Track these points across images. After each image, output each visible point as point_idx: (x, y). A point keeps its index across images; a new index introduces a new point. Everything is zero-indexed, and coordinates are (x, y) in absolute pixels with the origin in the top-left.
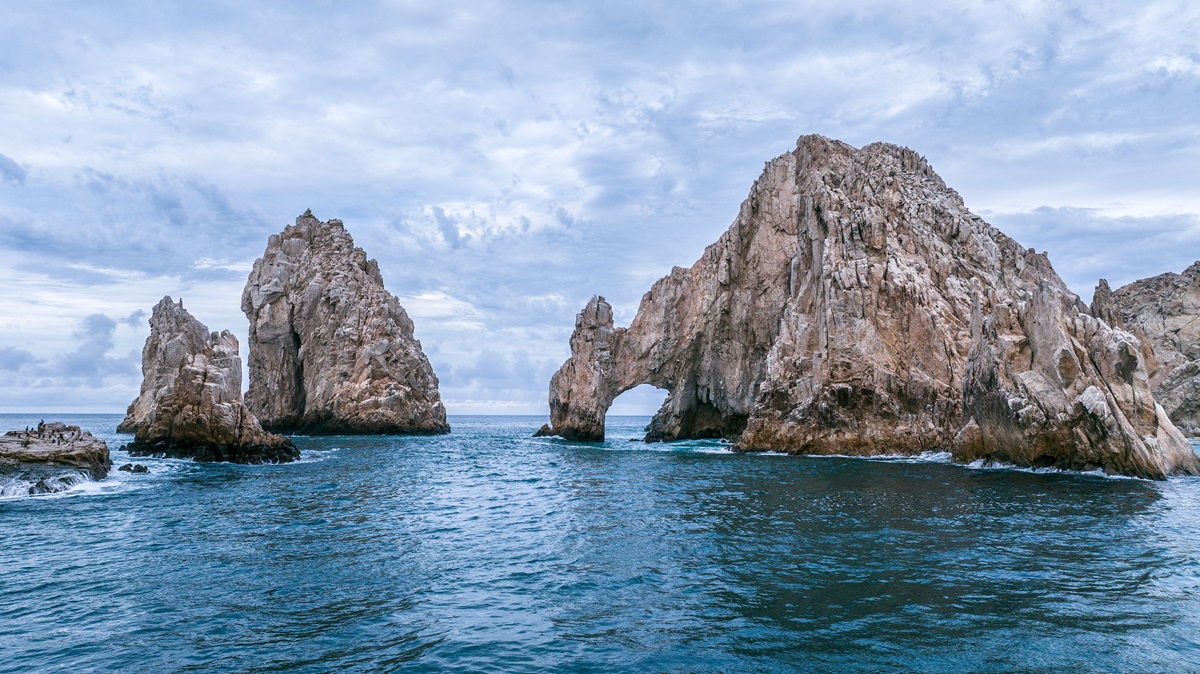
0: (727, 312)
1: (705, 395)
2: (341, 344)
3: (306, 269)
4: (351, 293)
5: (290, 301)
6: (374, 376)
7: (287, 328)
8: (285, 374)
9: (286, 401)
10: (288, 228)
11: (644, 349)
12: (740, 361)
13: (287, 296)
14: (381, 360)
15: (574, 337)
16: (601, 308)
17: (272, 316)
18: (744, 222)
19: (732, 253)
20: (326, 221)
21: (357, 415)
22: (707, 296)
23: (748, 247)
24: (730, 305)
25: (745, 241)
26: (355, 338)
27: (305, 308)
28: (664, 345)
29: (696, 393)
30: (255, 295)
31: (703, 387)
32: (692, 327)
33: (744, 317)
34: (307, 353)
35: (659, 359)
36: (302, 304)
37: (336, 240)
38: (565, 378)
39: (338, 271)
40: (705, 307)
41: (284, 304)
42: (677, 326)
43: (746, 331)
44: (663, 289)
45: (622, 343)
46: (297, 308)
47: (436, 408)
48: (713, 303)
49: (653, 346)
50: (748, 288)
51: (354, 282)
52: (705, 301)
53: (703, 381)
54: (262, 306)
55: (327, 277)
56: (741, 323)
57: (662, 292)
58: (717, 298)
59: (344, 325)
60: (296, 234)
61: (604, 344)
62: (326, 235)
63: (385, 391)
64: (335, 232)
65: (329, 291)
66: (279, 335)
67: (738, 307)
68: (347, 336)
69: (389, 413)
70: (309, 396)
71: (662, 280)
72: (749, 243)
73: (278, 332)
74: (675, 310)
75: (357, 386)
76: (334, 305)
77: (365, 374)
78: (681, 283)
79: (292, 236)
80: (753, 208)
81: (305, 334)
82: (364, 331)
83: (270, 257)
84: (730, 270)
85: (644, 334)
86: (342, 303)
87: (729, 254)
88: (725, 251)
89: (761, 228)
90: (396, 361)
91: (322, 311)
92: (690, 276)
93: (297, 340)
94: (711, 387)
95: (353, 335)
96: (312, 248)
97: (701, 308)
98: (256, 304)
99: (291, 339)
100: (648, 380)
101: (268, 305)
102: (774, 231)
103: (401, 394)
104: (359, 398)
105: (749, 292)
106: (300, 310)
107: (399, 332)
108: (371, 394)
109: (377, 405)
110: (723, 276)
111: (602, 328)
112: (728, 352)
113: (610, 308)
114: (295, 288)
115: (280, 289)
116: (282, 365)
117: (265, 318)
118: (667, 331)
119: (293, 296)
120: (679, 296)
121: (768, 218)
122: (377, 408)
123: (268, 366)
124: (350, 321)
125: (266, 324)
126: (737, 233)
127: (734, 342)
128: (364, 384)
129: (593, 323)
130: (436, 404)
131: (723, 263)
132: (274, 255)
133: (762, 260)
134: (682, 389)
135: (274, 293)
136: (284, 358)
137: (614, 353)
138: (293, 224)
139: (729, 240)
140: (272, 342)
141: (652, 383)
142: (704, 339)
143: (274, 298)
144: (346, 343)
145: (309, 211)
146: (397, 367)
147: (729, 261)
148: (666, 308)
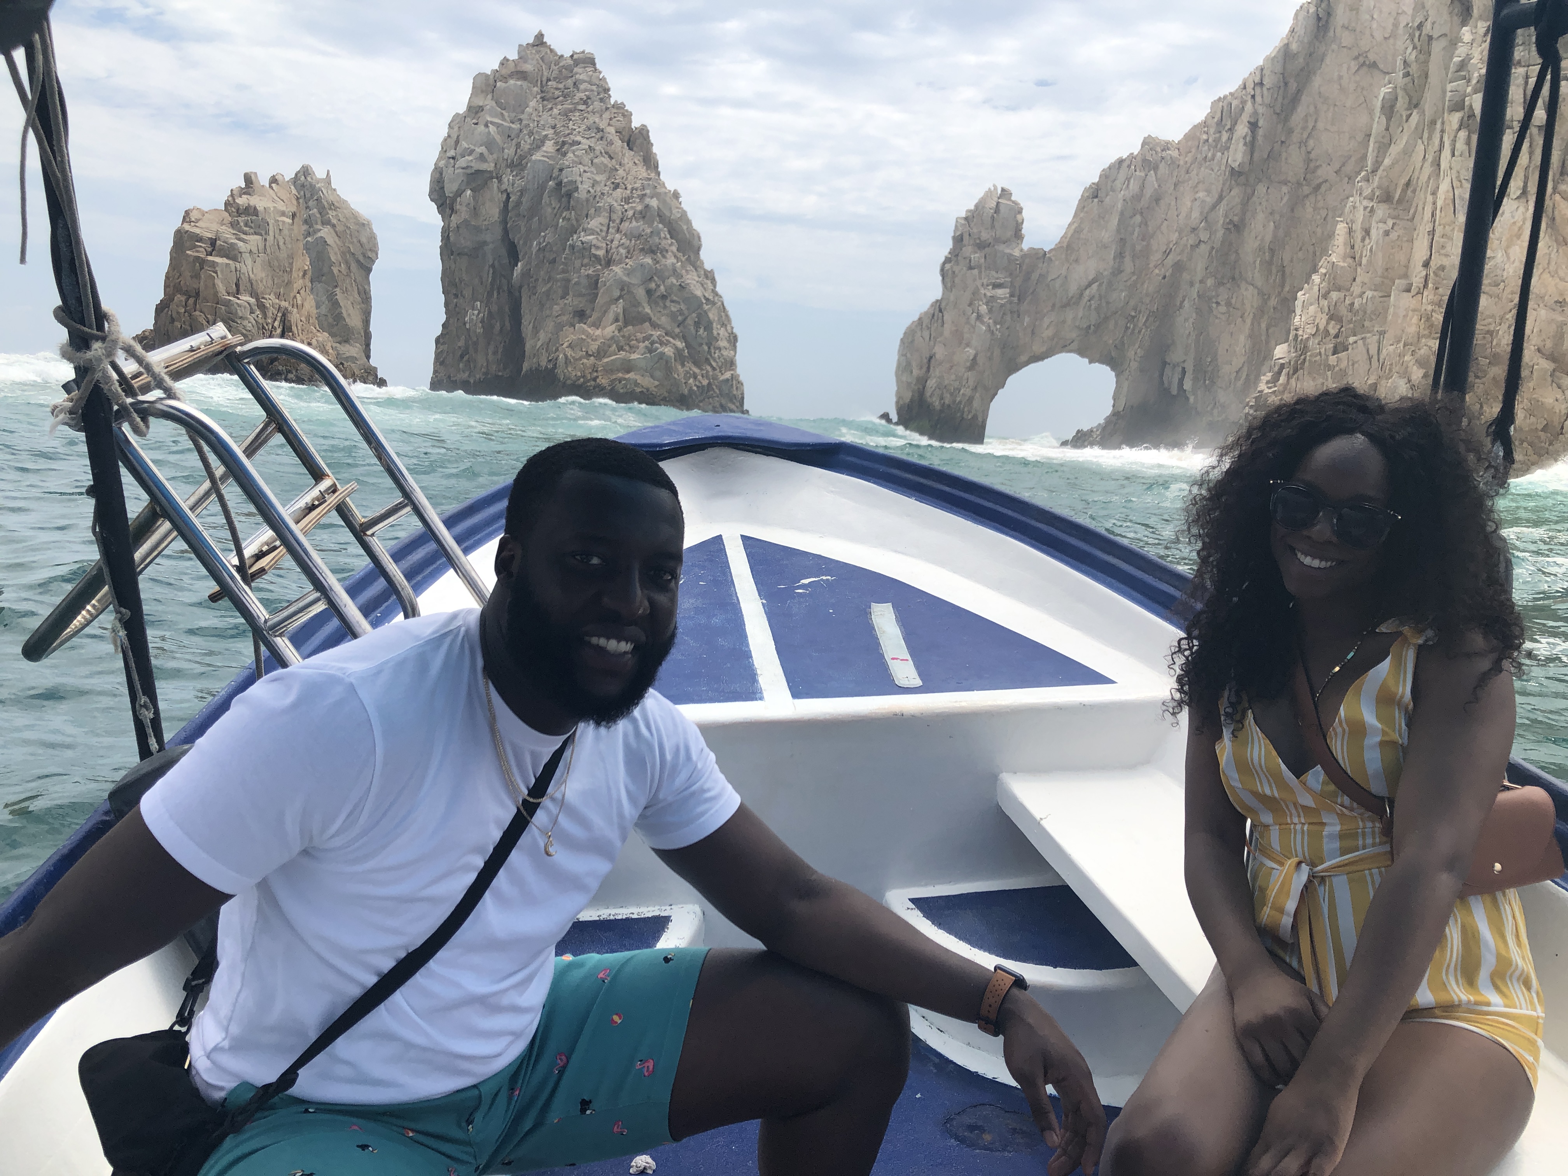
0: (1236, 227)
1: (1176, 381)
2: (578, 263)
3: (531, 133)
4: (598, 178)
5: (504, 187)
6: (626, 319)
7: (498, 231)
8: (495, 308)
9: (495, 353)
10: (504, 62)
11: (1073, 289)
12: (1249, 321)
13: (499, 178)
14: (640, 293)
15: (947, 260)
16: (1002, 208)
17: (475, 211)
18: (1294, 47)
19: (1261, 110)
20: (567, 54)
21: (595, 379)
22: (1201, 194)
23: (1295, 100)
24: (1244, 212)
25: (1293, 86)
26: (601, 253)
27: (524, 200)
28: (1110, 284)
29: (1162, 375)
30: (448, 173)
31: (1174, 366)
32: (1167, 253)
33: (1269, 238)
34: (526, 274)
35: (1098, 309)
36: (522, 192)
37: (582, 87)
38: (926, 334)
39: (579, 138)
40: (1195, 215)
41: (492, 194)
42: (1138, 248)
43: (1270, 263)
44: (1122, 176)
45: (1035, 276)
46: (513, 198)
47: (727, 380)
48: (1214, 207)
49: (1089, 285)
50: (1285, 183)
51: (605, 160)
52: (1197, 203)
53: (1176, 356)
54: (459, 193)
55: (562, 149)
56: (1261, 249)
57: (1118, 184)
58: (1221, 198)
59: (584, 230)
60: (518, 72)
61: (1002, 278)
62: (567, 78)
63: (642, 345)
64: (582, 74)
65: (561, 170)
66: (485, 243)
67: (1261, 216)
68: (587, 248)
69: (647, 382)
70: (528, 347)
71: (1121, 162)
72: (1299, 92)
73: (488, 237)
74: (1138, 219)
75: (598, 332)
76: (569, 195)
77: (611, 316)
78: (1156, 168)
79: (511, 75)
80: (1319, 19)
81: (525, 243)
82: (616, 243)
83: (474, 110)
84: (1251, 145)
85: (1077, 261)
86: (582, 194)
87: (1255, 113)
88: (1249, 107)
89: (1327, 60)
90: (664, 297)
91: (549, 205)
92: (1175, 154)
93: (514, 255)
94: (1189, 367)
95: (598, 248)
96: (543, 99)
97: (1188, 216)
98: (450, 188)
99: (503, 252)
100: (1075, 345)
101: (469, 192)
102: (1354, 66)
103: (668, 351)
104: (600, 354)
105: (1285, 189)
106: (518, 203)
107: (674, 248)
108: (621, 349)
109: (628, 367)
110: (1237, 155)
111: (1001, 247)
112: (1228, 304)
113: (1020, 211)
114: (512, 165)
115: (489, 166)
116: (490, 294)
117: (463, 213)
118: (1120, 255)
119: (510, 178)
120: (1148, 192)
121: (1347, 39)
122: (628, 372)
123: (467, 293)
124: (594, 224)
125: (466, 222)
126: (1279, 68)
127: (1243, 285)
128: (610, 330)
129: (985, 236)
130: (728, 375)
131: (1242, 129)
132: (481, 109)
133: (1320, 125)
134: (1134, 365)
135: (478, 172)
136: (492, 284)
137: (1020, 295)
138: (513, 56)
139: (1261, 84)
140: (475, 253)
141: (1081, 353)
142: (1186, 276)
143: (478, 181)
144: (586, 261)
145: (540, 36)
146: (665, 307)
147: (1253, 126)
148: (1122, 214)
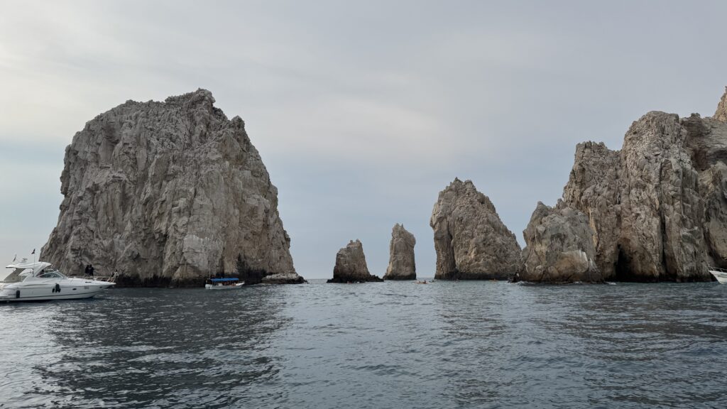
3: (454, 205)
5: (447, 220)
6: (478, 252)
7: (447, 232)
8: (448, 253)
9: (449, 265)
10: (447, 187)
13: (446, 218)
14: (481, 245)
17: (441, 227)
20: (464, 182)
21: (469, 270)
30: (434, 219)
34: (455, 243)
36: (451, 221)
37: (468, 190)
39: (465, 205)
41: (445, 223)
46: (449, 223)
51: (473, 209)
54: (437, 223)
60: (451, 190)
62: (464, 188)
63: (482, 259)
64: (468, 186)
65: (459, 214)
66: (444, 236)
68: (467, 234)
69: (484, 269)
73: (444, 234)
75: (470, 257)
76: (462, 220)
77: (473, 252)
79: (449, 190)
81: (453, 234)
82: (475, 231)
83: (439, 201)
86: (464, 220)
90: (489, 245)
91: (457, 224)
93: (451, 238)
95: (470, 234)
96: (457, 195)
98: (434, 223)
99: (449, 237)
101: (439, 222)
103: (490, 260)
104: (470, 263)
106: (451, 224)
108: (476, 260)
109: (478, 266)
114: (449, 214)
115: (443, 215)
116: (446, 250)
117: (438, 229)
119: (448, 218)
123: (441, 250)
124: (469, 227)
125: (439, 231)
128: (473, 256)
132: (441, 201)
135: (440, 217)
136: (447, 246)
138: (449, 185)
140: (442, 238)
143: (440, 220)
145: (456, 179)
